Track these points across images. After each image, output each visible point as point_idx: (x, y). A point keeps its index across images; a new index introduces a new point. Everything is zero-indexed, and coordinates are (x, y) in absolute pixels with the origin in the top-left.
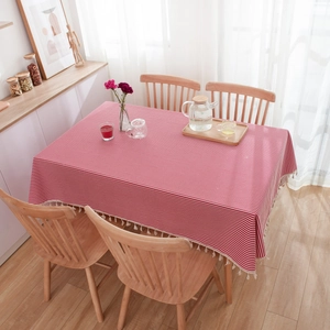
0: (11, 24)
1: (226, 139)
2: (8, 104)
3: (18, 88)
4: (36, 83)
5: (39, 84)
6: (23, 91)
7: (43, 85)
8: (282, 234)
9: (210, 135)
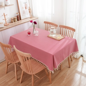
0: (13, 5)
1: (57, 39)
2: (9, 24)
3: (13, 21)
4: (18, 20)
5: (19, 20)
6: (14, 22)
7: (20, 21)
8: (74, 71)
9: (54, 37)
